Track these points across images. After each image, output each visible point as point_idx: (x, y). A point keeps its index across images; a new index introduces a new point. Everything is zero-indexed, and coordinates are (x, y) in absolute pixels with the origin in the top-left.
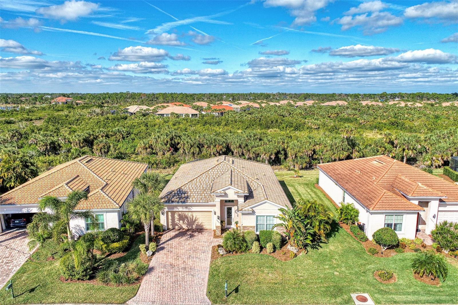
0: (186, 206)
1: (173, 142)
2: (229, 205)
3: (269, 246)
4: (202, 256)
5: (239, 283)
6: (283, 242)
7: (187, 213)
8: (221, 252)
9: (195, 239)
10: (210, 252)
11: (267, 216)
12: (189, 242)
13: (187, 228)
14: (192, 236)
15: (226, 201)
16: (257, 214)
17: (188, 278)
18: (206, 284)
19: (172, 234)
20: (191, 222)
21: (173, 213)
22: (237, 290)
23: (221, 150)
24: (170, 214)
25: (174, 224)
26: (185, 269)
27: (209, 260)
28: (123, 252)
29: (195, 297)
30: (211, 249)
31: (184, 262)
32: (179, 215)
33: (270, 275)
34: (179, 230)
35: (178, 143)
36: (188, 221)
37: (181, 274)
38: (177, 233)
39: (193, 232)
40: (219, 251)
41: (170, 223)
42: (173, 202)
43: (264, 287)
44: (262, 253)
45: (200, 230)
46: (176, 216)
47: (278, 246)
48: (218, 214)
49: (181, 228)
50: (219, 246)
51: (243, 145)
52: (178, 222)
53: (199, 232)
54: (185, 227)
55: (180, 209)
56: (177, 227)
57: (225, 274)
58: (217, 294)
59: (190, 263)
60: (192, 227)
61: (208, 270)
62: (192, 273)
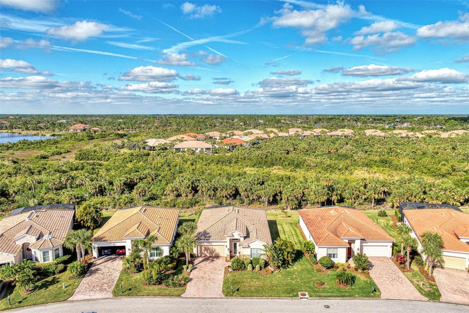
0: (209, 242)
1: (194, 186)
2: (235, 242)
3: (257, 267)
4: (219, 272)
5: (239, 287)
6: (266, 264)
7: (209, 247)
8: (230, 270)
9: (214, 262)
10: (224, 270)
11: (257, 249)
12: (211, 264)
13: (209, 256)
14: (212, 261)
15: (233, 239)
16: (251, 248)
17: (212, 284)
18: (222, 287)
19: (200, 259)
20: (212, 252)
21: (201, 246)
22: (238, 290)
23: (231, 193)
24: (199, 246)
25: (201, 253)
26: (210, 279)
27: (223, 274)
28: (174, 270)
29: (216, 293)
30: (224, 268)
31: (209, 275)
32: (205, 248)
33: (257, 283)
34: (205, 256)
35: (198, 186)
36: (210, 251)
37: (207, 282)
38: (203, 258)
39: (213, 258)
40: (229, 269)
41: (199, 253)
42: (201, 239)
43: (253, 289)
44: (253, 271)
45: (217, 257)
46: (203, 248)
47: (263, 267)
48: (228, 247)
49: (206, 256)
50: (229, 267)
51: (248, 190)
52: (204, 252)
53: (217, 258)
55: (206, 244)
56: (203, 255)
57: (232, 282)
58: (228, 292)
59: (212, 276)
60: (213, 255)
61: (223, 280)
62: (214, 282)
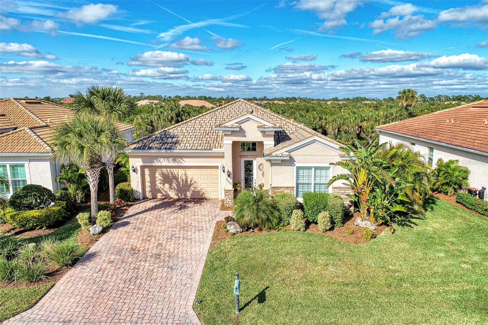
0: (175, 158)
2: (248, 156)
3: (323, 218)
4: (197, 235)
6: (347, 216)
7: (175, 171)
8: (232, 228)
9: (187, 211)
10: (212, 230)
11: (316, 168)
12: (175, 215)
13: (176, 197)
14: (182, 207)
15: (243, 144)
17: (160, 273)
18: (196, 285)
19: (150, 204)
20: (184, 187)
21: (153, 169)
22: (262, 297)
24: (147, 171)
25: (155, 191)
26: (158, 256)
27: (209, 242)
30: (214, 226)
31: (160, 244)
32: (163, 175)
34: (164, 199)
36: (178, 184)
37: (147, 264)
38: (158, 203)
39: (185, 202)
40: (228, 228)
41: (148, 189)
42: (150, 148)
44: (308, 231)
45: (199, 199)
46: (158, 176)
48: (229, 167)
49: (167, 196)
50: (228, 219)
52: (161, 186)
53: (196, 202)
54: (173, 195)
55: (164, 162)
56: (159, 196)
59: (171, 246)
60: (185, 195)
61: (205, 258)
62: (170, 264)
